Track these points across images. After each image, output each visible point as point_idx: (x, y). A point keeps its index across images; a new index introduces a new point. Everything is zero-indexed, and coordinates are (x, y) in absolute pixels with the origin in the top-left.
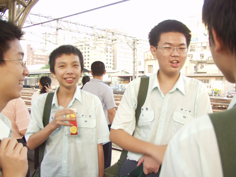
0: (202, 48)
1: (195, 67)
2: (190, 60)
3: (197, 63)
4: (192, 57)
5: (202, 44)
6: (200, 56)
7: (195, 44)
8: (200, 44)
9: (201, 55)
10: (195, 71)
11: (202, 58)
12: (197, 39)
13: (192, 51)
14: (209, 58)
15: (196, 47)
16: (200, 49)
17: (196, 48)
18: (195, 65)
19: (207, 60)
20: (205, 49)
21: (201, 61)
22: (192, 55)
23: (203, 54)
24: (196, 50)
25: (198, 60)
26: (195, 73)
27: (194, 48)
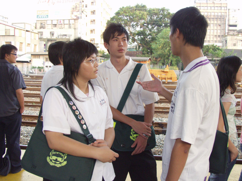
0: (53, 25)
1: (45, 45)
2: (40, 37)
3: (47, 41)
4: (42, 34)
5: (52, 22)
6: (51, 34)
7: (45, 22)
8: (51, 21)
9: (51, 32)
10: (45, 50)
11: (52, 36)
12: (47, 16)
13: (42, 28)
14: (59, 36)
15: (46, 24)
16: (50, 26)
17: (46, 26)
18: (45, 43)
19: (56, 38)
20: (55, 27)
21: (51, 39)
22: (42, 32)
23: (54, 32)
24: (46, 28)
25: (48, 38)
26: (45, 51)
27: (44, 26)
